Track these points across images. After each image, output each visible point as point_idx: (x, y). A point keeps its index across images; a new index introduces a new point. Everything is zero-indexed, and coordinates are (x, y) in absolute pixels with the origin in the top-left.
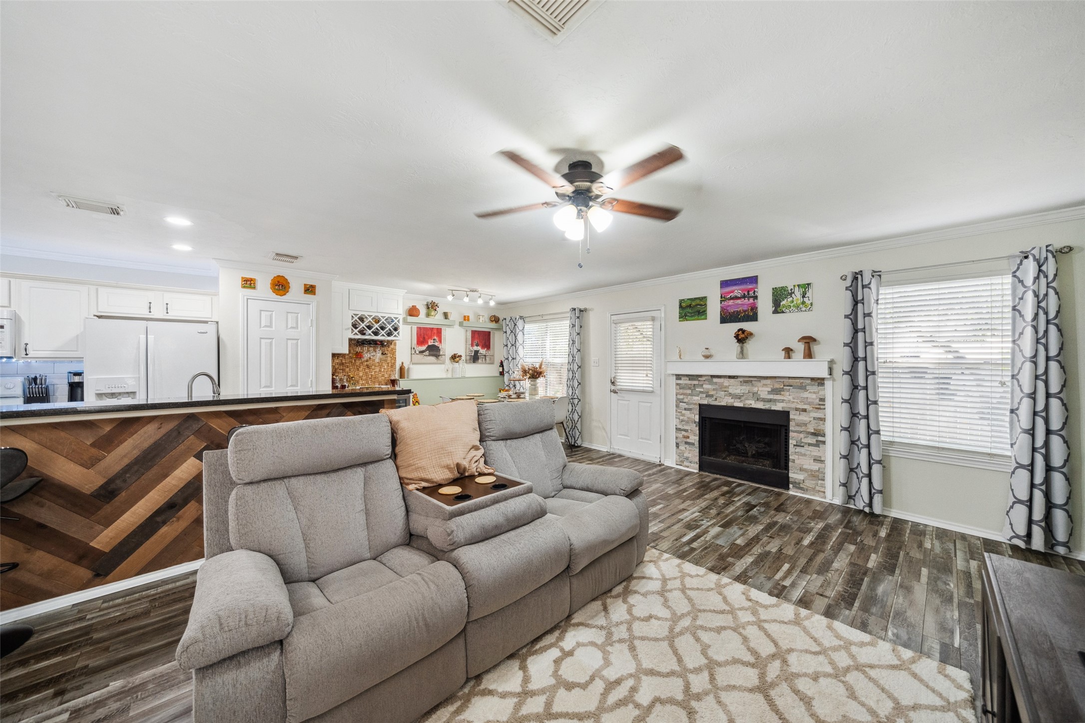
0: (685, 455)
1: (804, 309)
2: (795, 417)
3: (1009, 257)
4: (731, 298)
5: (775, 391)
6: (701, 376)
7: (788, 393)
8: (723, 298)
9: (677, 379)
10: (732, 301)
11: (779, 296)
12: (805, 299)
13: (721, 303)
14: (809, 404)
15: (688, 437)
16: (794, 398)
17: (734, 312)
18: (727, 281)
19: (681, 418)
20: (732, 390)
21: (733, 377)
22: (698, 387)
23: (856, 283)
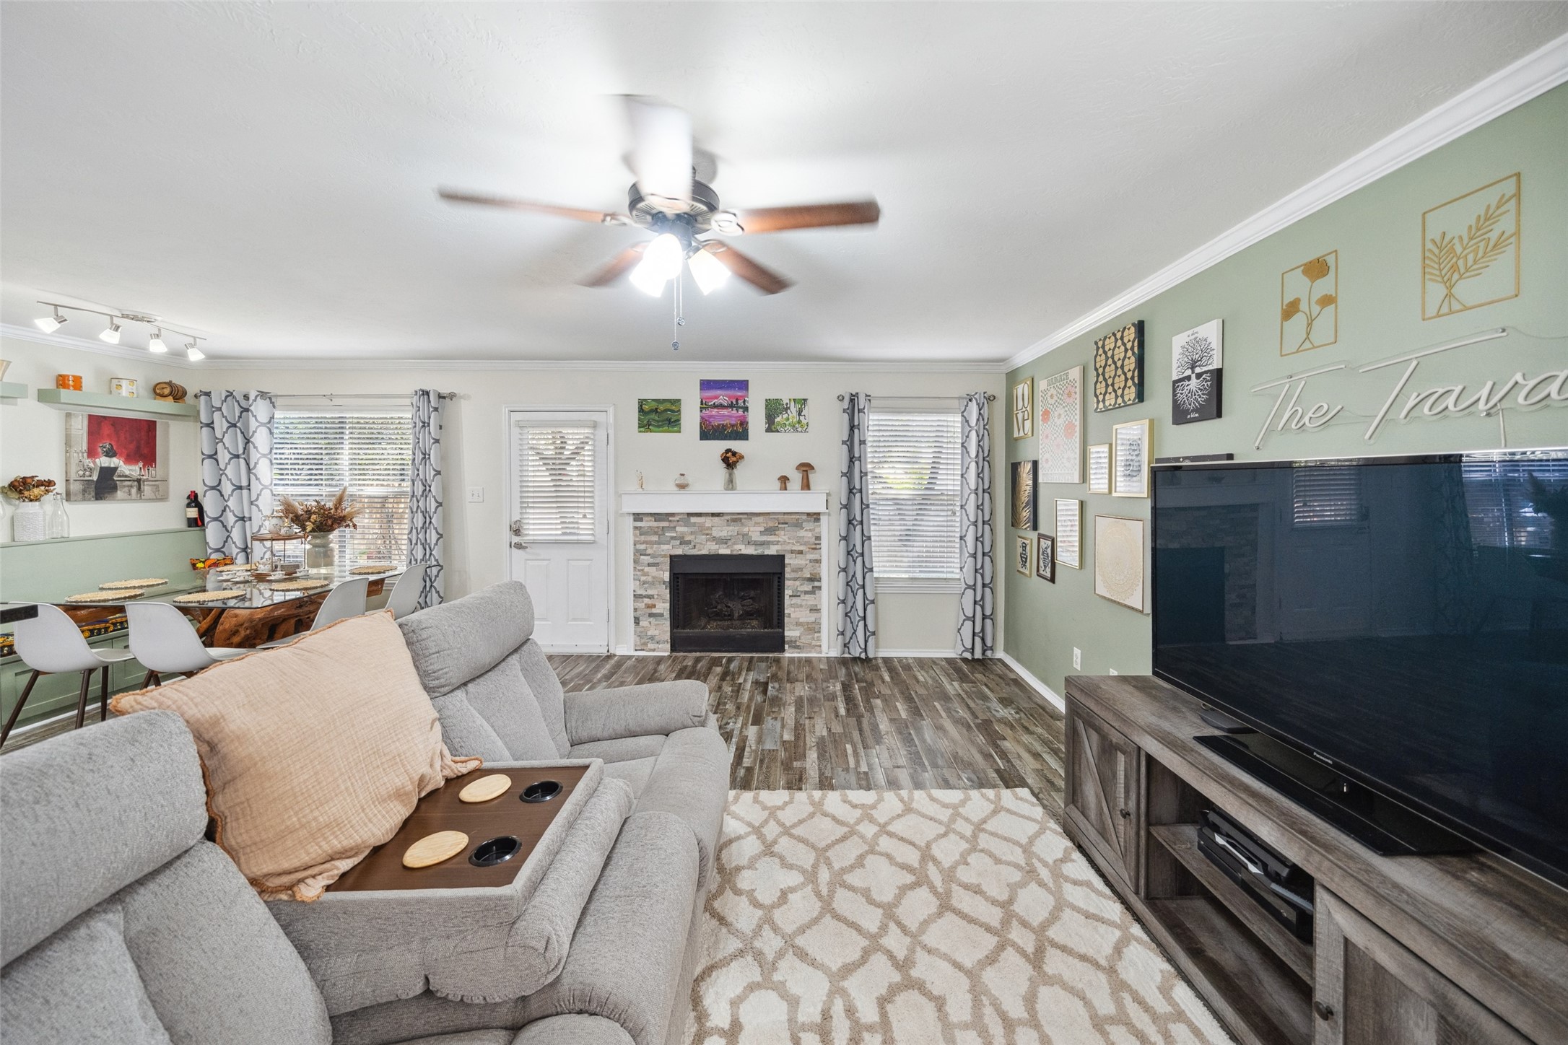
0: (649, 633)
1: (800, 429)
2: (791, 562)
3: (959, 398)
4: (715, 406)
5: (768, 531)
6: (673, 515)
7: (782, 533)
8: (704, 405)
9: (635, 520)
10: (716, 410)
11: (774, 410)
12: (802, 418)
13: (701, 411)
14: (805, 544)
15: (654, 606)
16: (789, 539)
17: (719, 425)
18: (709, 382)
19: (643, 578)
20: (715, 533)
21: (718, 515)
22: (668, 531)
23: (853, 406)
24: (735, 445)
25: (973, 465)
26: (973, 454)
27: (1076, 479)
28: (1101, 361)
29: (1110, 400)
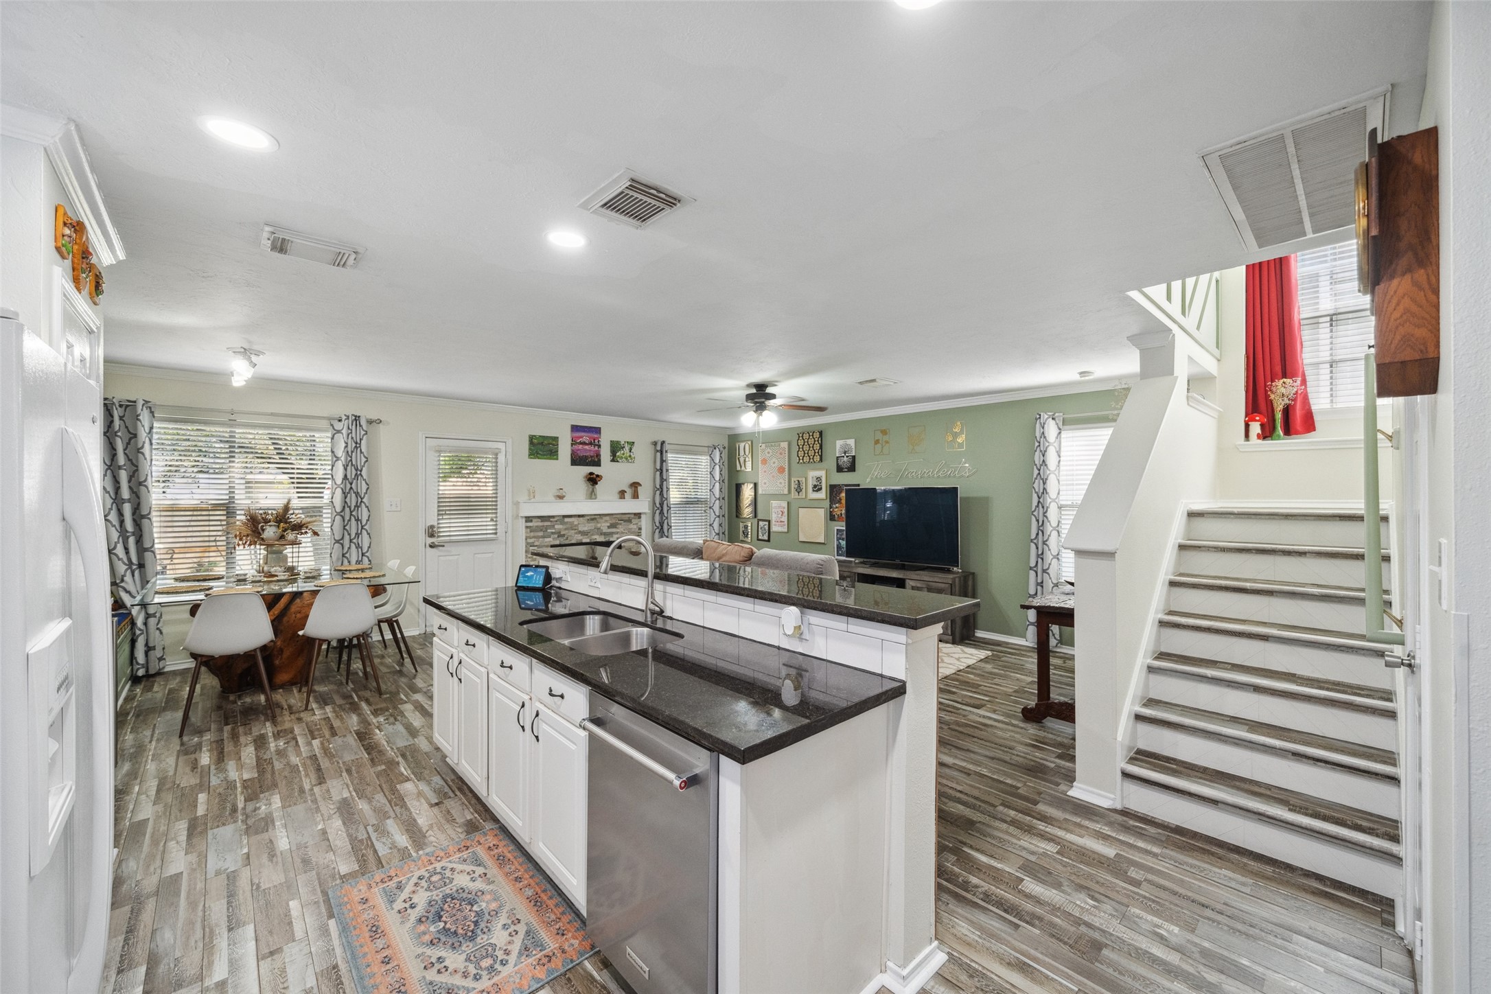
1: (630, 461)
3: (708, 447)
4: (581, 443)
5: (613, 526)
6: (553, 517)
7: (620, 526)
8: (574, 442)
9: (526, 522)
10: (581, 446)
11: (615, 448)
12: (631, 454)
13: (572, 446)
14: (633, 532)
17: (583, 456)
18: (577, 426)
20: (581, 528)
21: (582, 516)
22: (550, 529)
23: (660, 449)
24: (595, 470)
25: (717, 484)
26: (717, 478)
27: (786, 492)
28: (801, 442)
29: (806, 459)
